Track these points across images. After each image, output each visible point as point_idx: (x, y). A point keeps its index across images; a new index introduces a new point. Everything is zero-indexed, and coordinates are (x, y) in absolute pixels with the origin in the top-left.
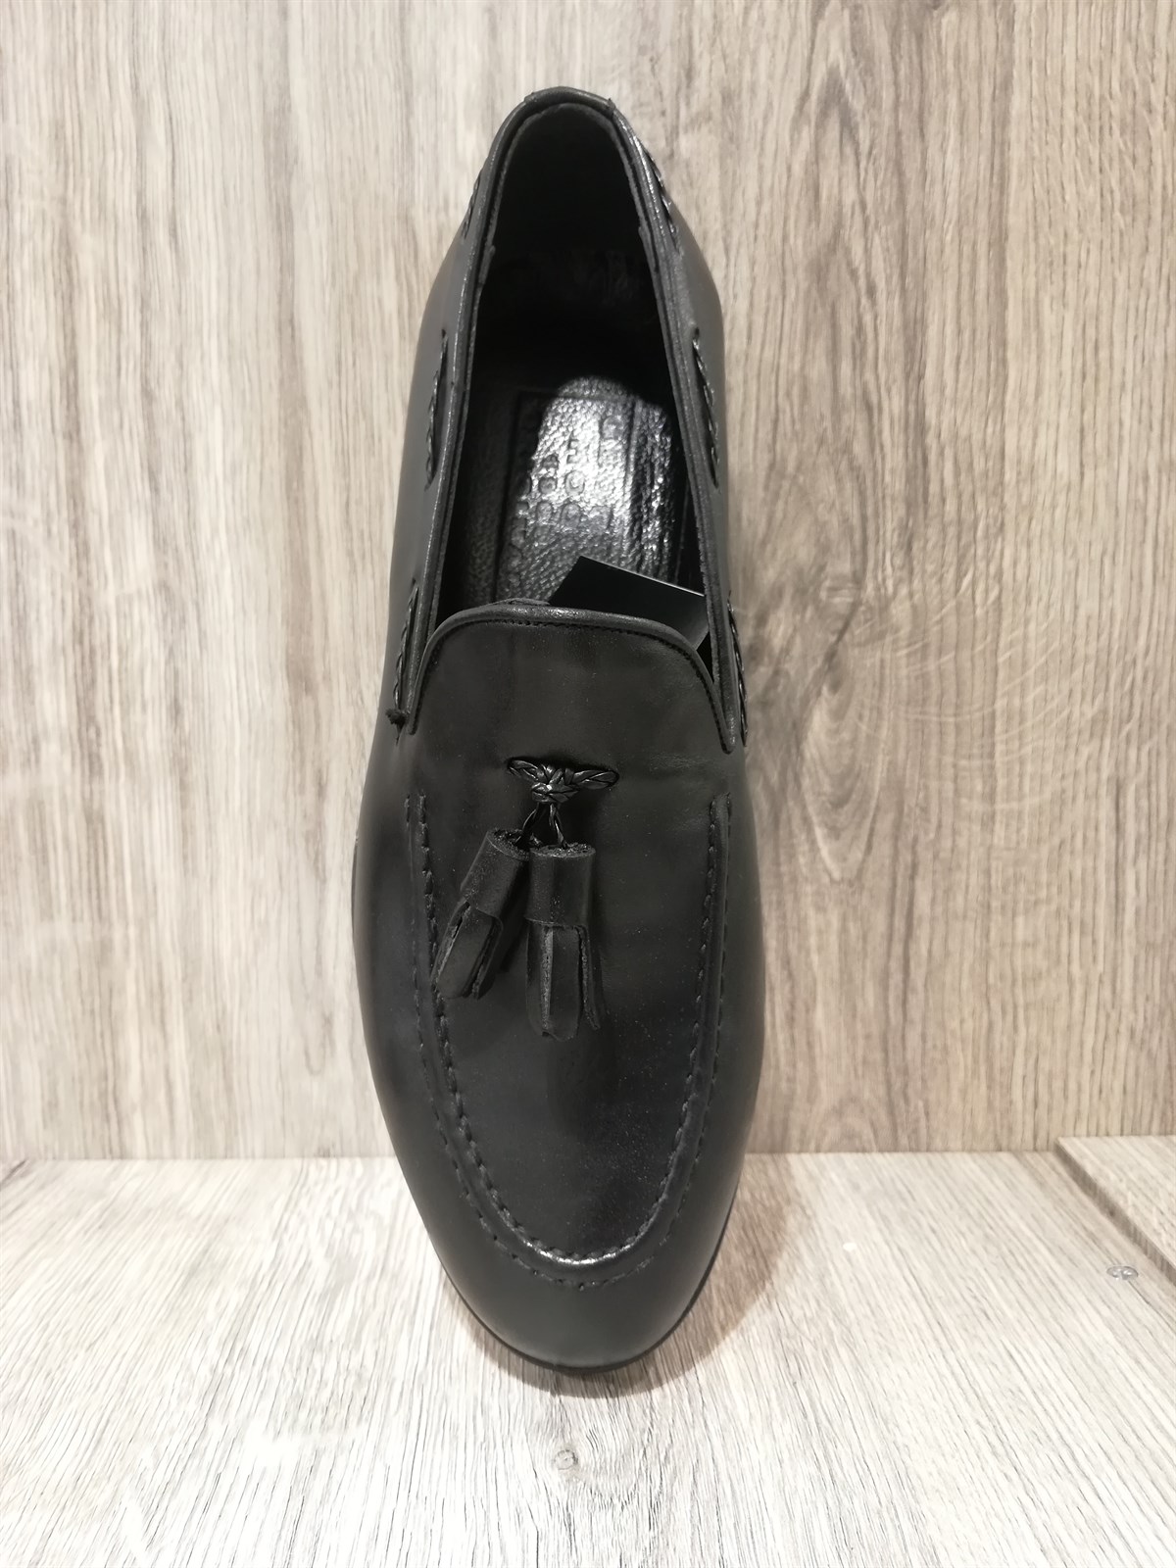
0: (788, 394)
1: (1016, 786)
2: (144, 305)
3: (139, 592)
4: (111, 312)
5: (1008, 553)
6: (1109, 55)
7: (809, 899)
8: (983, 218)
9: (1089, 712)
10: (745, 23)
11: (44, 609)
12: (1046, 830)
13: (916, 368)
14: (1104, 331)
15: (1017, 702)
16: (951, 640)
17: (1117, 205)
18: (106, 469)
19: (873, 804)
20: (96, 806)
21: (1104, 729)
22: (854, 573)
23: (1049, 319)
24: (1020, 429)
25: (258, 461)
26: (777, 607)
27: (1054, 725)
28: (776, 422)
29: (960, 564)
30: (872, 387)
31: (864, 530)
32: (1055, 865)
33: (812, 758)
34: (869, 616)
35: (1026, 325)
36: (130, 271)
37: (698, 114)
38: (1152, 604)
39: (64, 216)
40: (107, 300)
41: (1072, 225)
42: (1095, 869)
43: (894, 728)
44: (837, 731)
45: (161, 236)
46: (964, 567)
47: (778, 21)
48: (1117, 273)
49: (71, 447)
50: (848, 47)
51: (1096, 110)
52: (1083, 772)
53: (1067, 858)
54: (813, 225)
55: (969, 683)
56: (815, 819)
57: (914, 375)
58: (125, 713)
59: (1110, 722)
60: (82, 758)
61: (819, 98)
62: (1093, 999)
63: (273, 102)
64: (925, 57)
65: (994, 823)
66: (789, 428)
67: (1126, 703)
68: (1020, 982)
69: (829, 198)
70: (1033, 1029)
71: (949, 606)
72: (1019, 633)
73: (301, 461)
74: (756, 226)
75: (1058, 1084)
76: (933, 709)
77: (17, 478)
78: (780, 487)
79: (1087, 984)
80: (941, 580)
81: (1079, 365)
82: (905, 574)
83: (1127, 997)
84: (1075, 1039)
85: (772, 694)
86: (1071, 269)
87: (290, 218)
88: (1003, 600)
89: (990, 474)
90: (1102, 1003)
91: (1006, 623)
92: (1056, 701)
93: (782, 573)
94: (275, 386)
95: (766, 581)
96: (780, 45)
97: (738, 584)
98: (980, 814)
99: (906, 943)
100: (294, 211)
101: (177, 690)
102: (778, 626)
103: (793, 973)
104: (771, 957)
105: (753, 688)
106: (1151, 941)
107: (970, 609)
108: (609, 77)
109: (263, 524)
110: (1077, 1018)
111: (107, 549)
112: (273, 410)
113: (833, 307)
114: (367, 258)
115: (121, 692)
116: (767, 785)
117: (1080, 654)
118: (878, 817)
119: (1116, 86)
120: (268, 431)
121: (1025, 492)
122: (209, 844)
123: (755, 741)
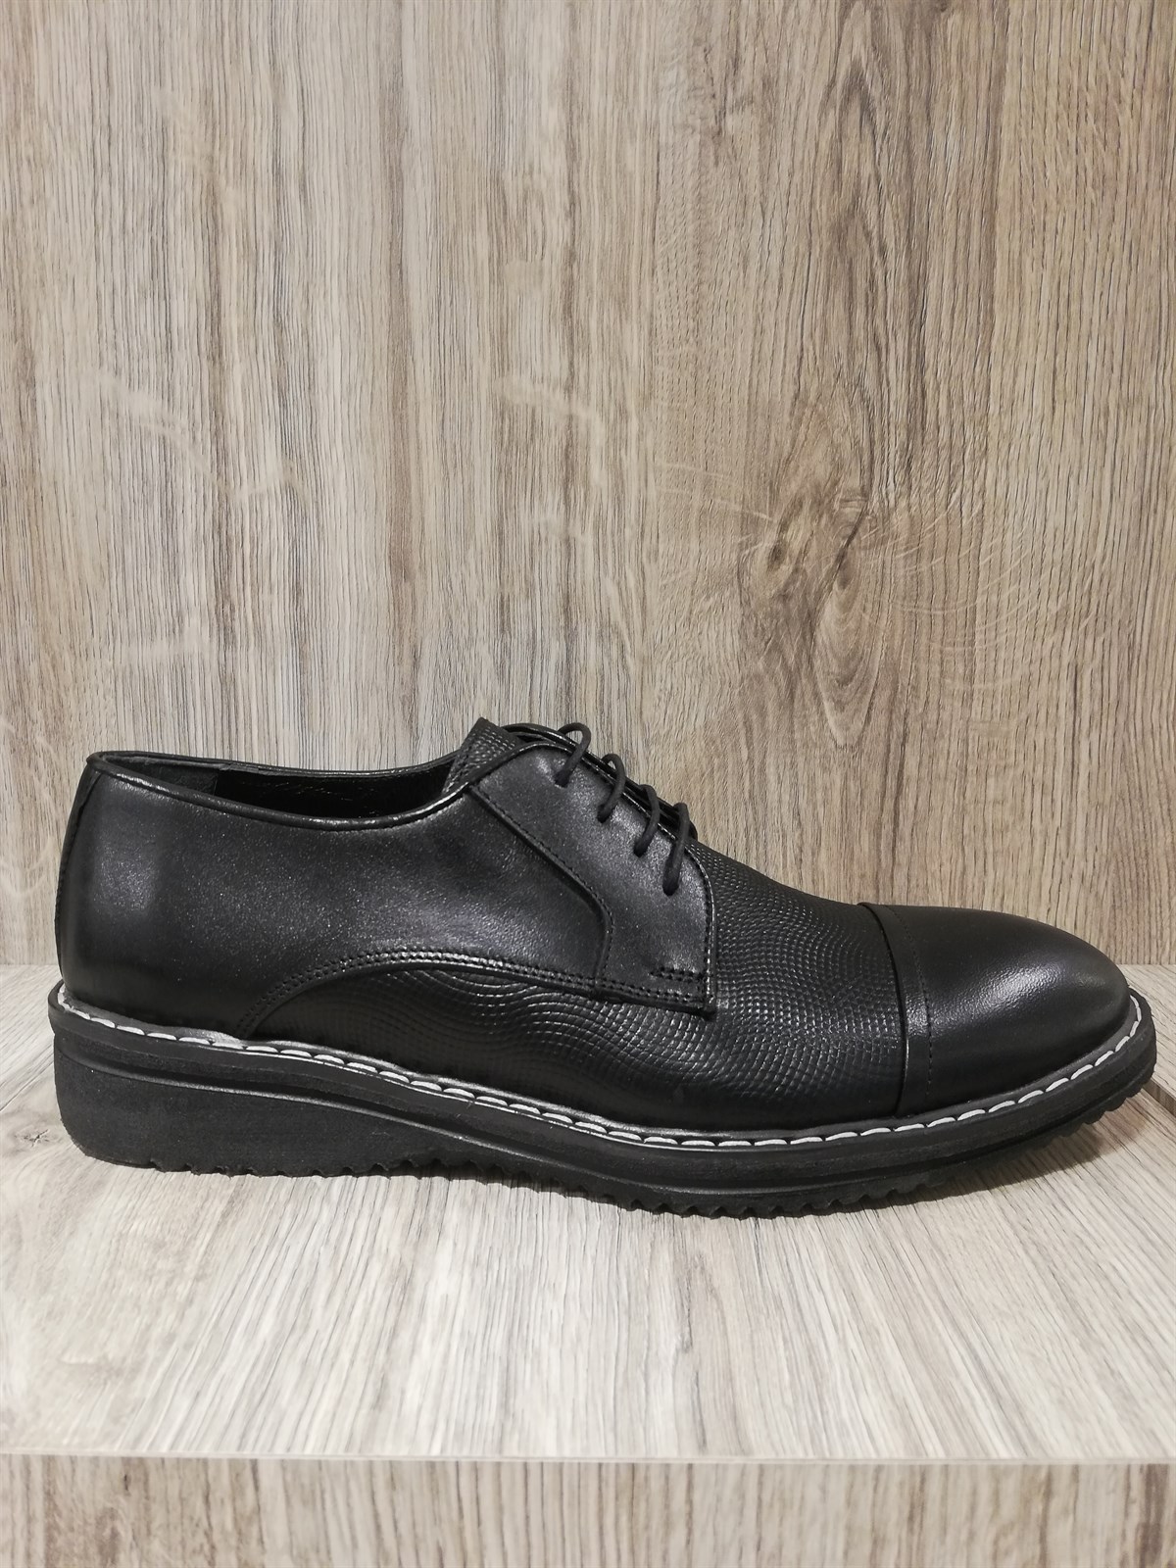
0: (812, 335)
1: (991, 670)
2: (277, 250)
3: (269, 491)
4: (250, 253)
5: (989, 472)
6: (1086, 53)
7: (817, 761)
8: (977, 190)
9: (1054, 610)
10: (783, 21)
11: (188, 504)
12: (1015, 709)
13: (918, 315)
14: (1075, 291)
15: (994, 598)
16: (941, 545)
17: (1089, 181)
18: (243, 386)
19: (873, 683)
20: (229, 669)
21: (1066, 622)
22: (863, 488)
23: (1030, 276)
24: (1003, 369)
25: (370, 383)
26: (797, 514)
27: (1024, 618)
28: (801, 359)
29: (950, 481)
30: (881, 331)
31: (872, 452)
32: (1022, 736)
33: (824, 645)
34: (874, 524)
35: (1010, 282)
36: (266, 219)
37: (742, 99)
38: (1109, 518)
39: (211, 170)
40: (246, 245)
41: (1052, 198)
42: (1055, 740)
43: (892, 619)
44: (845, 621)
45: (293, 191)
46: (954, 484)
47: (811, 20)
48: (1088, 240)
49: (214, 367)
50: (869, 40)
51: (1074, 100)
52: (1047, 659)
53: (1032, 730)
54: (836, 192)
55: (955, 582)
56: (824, 694)
57: (917, 322)
58: (256, 593)
59: (1072, 616)
60: (219, 629)
61: (843, 87)
62: (1050, 849)
63: (388, 78)
64: (932, 50)
65: (972, 700)
66: (811, 365)
67: (1085, 600)
68: (990, 833)
69: (849, 172)
70: (1000, 874)
71: (940, 517)
72: (998, 540)
73: (406, 384)
74: (789, 194)
76: (925, 603)
77: (168, 393)
78: (804, 413)
79: (1046, 835)
80: (934, 495)
81: (1053, 318)
82: (904, 489)
84: (1035, 883)
85: (792, 587)
86: (1048, 236)
87: (401, 179)
88: (985, 513)
89: (977, 406)
90: (1058, 851)
91: (986, 533)
92: (1026, 600)
93: (802, 487)
94: (385, 320)
95: (789, 493)
96: (812, 40)
97: (765, 495)
98: (961, 693)
99: (897, 799)
100: (405, 175)
101: (298, 575)
102: (798, 531)
103: (803, 823)
104: (785, 809)
105: (777, 583)
106: (1101, 801)
107: (958, 520)
108: (669, 64)
109: (372, 435)
110: (1037, 863)
111: (242, 454)
112: (383, 340)
113: (851, 263)
114: (464, 214)
115: (252, 576)
116: (785, 665)
117: (1048, 559)
118: (877, 693)
119: (1091, 80)
120: (378, 358)
121: (1006, 421)
122: (323, 704)
123: (776, 627)
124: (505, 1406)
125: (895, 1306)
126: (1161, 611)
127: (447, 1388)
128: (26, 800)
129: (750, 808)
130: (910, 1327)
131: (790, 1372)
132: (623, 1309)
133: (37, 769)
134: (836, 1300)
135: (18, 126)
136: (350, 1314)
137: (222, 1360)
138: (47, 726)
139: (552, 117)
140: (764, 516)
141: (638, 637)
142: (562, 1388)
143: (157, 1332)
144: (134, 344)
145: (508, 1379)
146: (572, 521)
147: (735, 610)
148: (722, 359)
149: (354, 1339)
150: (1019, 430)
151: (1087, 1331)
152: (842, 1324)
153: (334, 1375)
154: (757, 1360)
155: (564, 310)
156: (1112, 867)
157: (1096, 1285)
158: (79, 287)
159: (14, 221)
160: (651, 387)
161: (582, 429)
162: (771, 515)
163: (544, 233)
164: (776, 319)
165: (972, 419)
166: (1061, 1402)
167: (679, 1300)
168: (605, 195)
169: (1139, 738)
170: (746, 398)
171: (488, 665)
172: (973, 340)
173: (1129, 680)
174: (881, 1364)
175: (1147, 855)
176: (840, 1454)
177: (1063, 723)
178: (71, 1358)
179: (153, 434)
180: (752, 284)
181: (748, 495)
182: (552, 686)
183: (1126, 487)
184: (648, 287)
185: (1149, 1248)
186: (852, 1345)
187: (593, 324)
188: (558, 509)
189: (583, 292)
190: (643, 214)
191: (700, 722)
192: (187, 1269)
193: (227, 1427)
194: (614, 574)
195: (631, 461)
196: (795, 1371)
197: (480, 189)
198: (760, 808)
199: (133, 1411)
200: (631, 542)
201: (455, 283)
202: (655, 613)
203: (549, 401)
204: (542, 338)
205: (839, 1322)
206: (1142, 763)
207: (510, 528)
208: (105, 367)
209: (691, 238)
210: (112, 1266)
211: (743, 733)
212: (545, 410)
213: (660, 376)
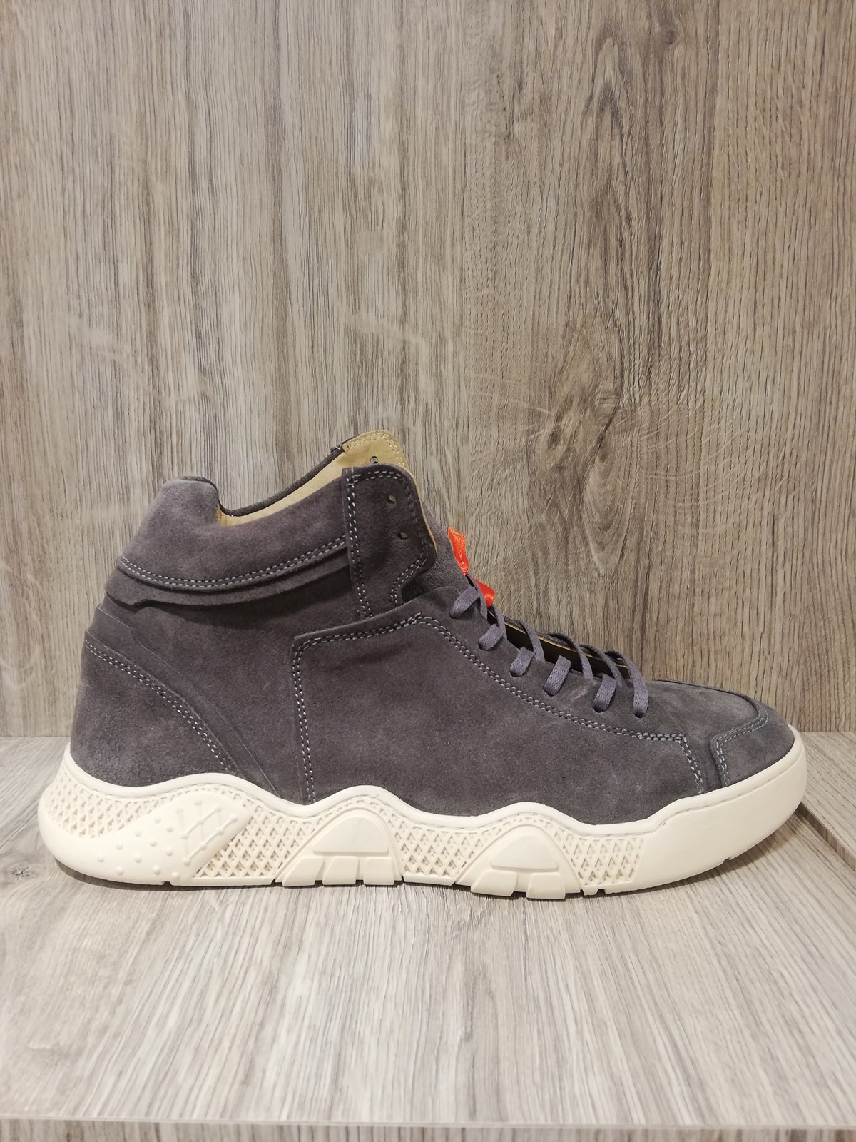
0: (578, 280)
1: (711, 520)
2: (193, 226)
3: (189, 399)
4: (174, 229)
5: (708, 378)
6: (776, 71)
7: (586, 586)
8: (697, 173)
9: (757, 475)
10: (554, 54)
11: (132, 408)
12: (729, 547)
13: (655, 265)
14: (770, 243)
15: (713, 468)
16: (673, 430)
17: (780, 165)
18: (170, 324)
19: (625, 530)
21: (765, 486)
22: (616, 390)
23: (736, 234)
24: (717, 302)
25: (260, 320)
26: (569, 409)
27: (736, 481)
28: (570, 298)
29: (680, 383)
30: (628, 276)
31: (622, 363)
32: (735, 566)
33: (589, 502)
34: (624, 416)
35: (722, 239)
36: (185, 205)
37: (525, 110)
38: (797, 409)
39: (145, 171)
40: (171, 223)
41: (752, 177)
42: (759, 569)
43: (639, 485)
44: (604, 485)
45: (203, 184)
46: (682, 385)
47: (575, 52)
48: (779, 207)
49: (149, 311)
50: (617, 66)
51: (768, 106)
52: (753, 510)
53: (742, 562)
54: (594, 177)
55: (684, 457)
56: (590, 538)
57: (654, 269)
59: (770, 481)
61: (599, 100)
62: (756, 648)
63: (270, 103)
64: (663, 72)
65: (698, 541)
66: (578, 302)
67: (780, 469)
68: (712, 638)
69: (604, 161)
70: (720, 666)
71: (672, 410)
72: (715, 426)
73: (286, 320)
74: (560, 178)
76: (662, 472)
77: (117, 330)
78: (572, 336)
79: (753, 638)
80: (668, 393)
81: (754, 264)
82: (646, 390)
83: (777, 647)
84: (745, 672)
85: (565, 461)
86: (749, 205)
87: (280, 173)
88: (706, 406)
89: (699, 329)
90: (762, 650)
91: (706, 421)
92: (736, 468)
93: (572, 389)
94: (271, 274)
95: (562, 394)
96: (575, 66)
97: (545, 396)
98: (690, 536)
99: (644, 612)
100: (283, 169)
101: (211, 457)
102: (569, 422)
104: (563, 622)
105: (555, 458)
106: (793, 613)
107: (686, 411)
108: (472, 87)
109: (263, 358)
110: (747, 657)
111: (170, 373)
112: (270, 290)
113: (605, 227)
114: (326, 198)
115: (178, 458)
116: (561, 518)
117: (752, 438)
118: (628, 537)
119: (780, 91)
120: (266, 303)
121: (720, 340)
123: (555, 490)
124: (335, 1082)
125: (620, 1005)
126: (836, 475)
127: (296, 1069)
128: (20, 620)
129: (537, 620)
130: (630, 1021)
131: (540, 1056)
132: (425, 1008)
133: (27, 598)
134: (578, 1000)
135: (8, 142)
136: (232, 1011)
137: (140, 1046)
138: (34, 567)
139: (388, 127)
140: (545, 411)
141: (455, 497)
142: (377, 1069)
143: (95, 1025)
144: (92, 295)
145: (339, 1061)
146: (406, 416)
147: (524, 478)
148: (513, 300)
149: (233, 1031)
150: (729, 345)
151: (757, 1025)
152: (581, 1019)
154: (518, 1047)
155: (399, 265)
156: (802, 661)
157: (767, 988)
158: (53, 255)
159: (6, 210)
160: (461, 319)
161: (413, 350)
162: (550, 410)
163: (384, 211)
164: (552, 270)
165: (695, 339)
166: (733, 1081)
167: (466, 1000)
168: (427, 182)
169: (821, 567)
170: (531, 326)
172: (696, 279)
173: (813, 523)
174: (606, 1051)
175: (827, 652)
176: (570, 1121)
177: (764, 557)
178: (35, 1045)
179: (107, 358)
181: (533, 395)
183: (808, 386)
184: (459, 248)
185: (808, 958)
186: (587, 1035)
187: (420, 275)
188: (396, 407)
189: (412, 252)
190: (455, 196)
191: (500, 559)
192: (120, 976)
193: (139, 1098)
194: (437, 453)
195: (448, 373)
196: (544, 1056)
197: (337, 180)
198: (544, 620)
199: (75, 1085)
200: (448, 430)
201: (320, 248)
202: (467, 481)
203: (388, 331)
204: (383, 286)
205: (578, 1017)
206: (823, 585)
207: (361, 421)
208: (72, 311)
209: (489, 212)
210: (67, 974)
211: (531, 566)
212: (386, 337)
213: (469, 312)
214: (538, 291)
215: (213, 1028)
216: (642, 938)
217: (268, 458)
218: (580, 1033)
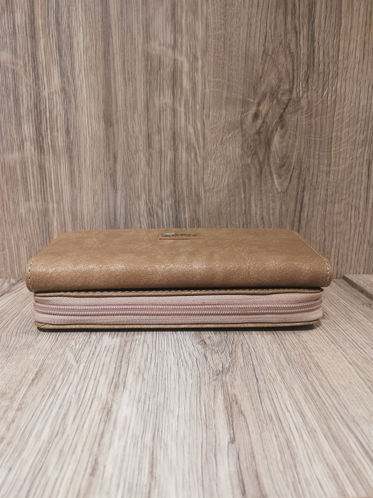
0: (270, 27)
1: (337, 162)
3: (55, 91)
5: (338, 83)
7: (270, 198)
9: (362, 139)
11: (24, 97)
12: (346, 177)
13: (312, 19)
15: (339, 134)
16: (319, 112)
19: (292, 167)
20: (43, 163)
21: (366, 143)
22: (290, 89)
23: (356, 3)
24: (345, 41)
25: (95, 46)
26: (264, 100)
27: (350, 142)
28: (266, 36)
29: (323, 87)
30: (297, 25)
31: (293, 74)
32: (348, 188)
33: (274, 152)
34: (294, 104)
35: (348, 6)
42: (361, 189)
43: (300, 142)
44: (282, 142)
46: (325, 88)
49: (33, 41)
52: (359, 157)
53: (352, 185)
55: (325, 127)
56: (274, 172)
57: (312, 21)
58: (52, 132)
59: (368, 141)
60: (38, 147)
62: (357, 231)
65: (330, 174)
66: (270, 39)
68: (335, 225)
70: (338, 240)
71: (320, 101)
72: (341, 110)
73: (109, 47)
75: (345, 258)
76: (313, 136)
77: (14, 51)
78: (267, 59)
79: (356, 226)
80: (317, 92)
81: (365, 20)
82: (306, 89)
84: (351, 244)
85: (262, 130)
88: (337, 99)
89: (334, 56)
90: (360, 232)
91: (337, 108)
92: (351, 134)
93: (266, 88)
94: (100, 20)
95: (261, 91)
97: (252, 92)
98: (326, 170)
99: (300, 212)
101: (68, 125)
102: (264, 106)
103: (265, 222)
104: (258, 217)
105: (256, 127)
107: (326, 102)
109: (96, 68)
110: (352, 236)
111: (45, 77)
112: (100, 29)
116: (259, 160)
117: (360, 118)
118: (294, 171)
120: (98, 36)
121: (345, 63)
122: (79, 177)
123: (256, 145)
124: (151, 473)
125: (321, 418)
127: (125, 464)
129: (245, 217)
130: (329, 428)
131: (280, 452)
132: (203, 422)
134: (295, 416)
137: (24, 450)
140: (251, 100)
141: (202, 149)
142: (178, 463)
145: (153, 458)
146: (175, 102)
147: (239, 138)
148: (235, 37)
149: (84, 439)
150: (350, 66)
152: (300, 428)
153: (73, 459)
154: (265, 447)
155: (172, 16)
160: (206, 47)
161: (179, 65)
162: (254, 99)
164: (256, 20)
165: (332, 62)
167: (227, 417)
170: (245, 52)
171: (143, 160)
172: (333, 28)
174: (319, 447)
177: (364, 183)
179: (9, 68)
180: (247, 5)
181: (245, 91)
182: (168, 169)
184: (205, 7)
186: (306, 438)
187: (184, 21)
188: (170, 97)
189: (179, 8)
191: (226, 183)
194: (192, 124)
195: (199, 77)
196: (282, 452)
198: (248, 217)
200: (199, 111)
201: (128, 5)
202: (209, 139)
203: (166, 53)
204: (163, 26)
205: (298, 427)
207: (151, 105)
211: (242, 187)
212: (164, 57)
213: (210, 43)
214: (249, 32)
215: (71, 438)
216: (324, 379)
217: (99, 125)
218: (301, 436)
